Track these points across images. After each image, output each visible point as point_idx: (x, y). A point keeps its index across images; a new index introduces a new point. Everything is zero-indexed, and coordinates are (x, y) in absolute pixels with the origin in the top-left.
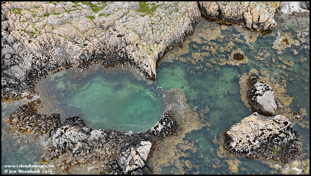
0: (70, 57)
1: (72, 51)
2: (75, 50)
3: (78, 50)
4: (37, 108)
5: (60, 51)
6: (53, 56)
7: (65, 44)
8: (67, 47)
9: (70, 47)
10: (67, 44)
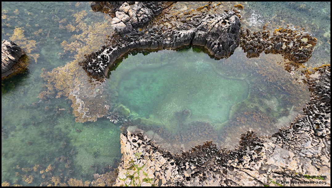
0: (281, 145)
1: (281, 155)
2: (277, 157)
3: (272, 158)
4: (285, 61)
5: (305, 151)
6: (311, 138)
7: (302, 164)
8: (296, 160)
9: (290, 161)
10: (300, 166)
